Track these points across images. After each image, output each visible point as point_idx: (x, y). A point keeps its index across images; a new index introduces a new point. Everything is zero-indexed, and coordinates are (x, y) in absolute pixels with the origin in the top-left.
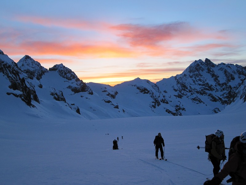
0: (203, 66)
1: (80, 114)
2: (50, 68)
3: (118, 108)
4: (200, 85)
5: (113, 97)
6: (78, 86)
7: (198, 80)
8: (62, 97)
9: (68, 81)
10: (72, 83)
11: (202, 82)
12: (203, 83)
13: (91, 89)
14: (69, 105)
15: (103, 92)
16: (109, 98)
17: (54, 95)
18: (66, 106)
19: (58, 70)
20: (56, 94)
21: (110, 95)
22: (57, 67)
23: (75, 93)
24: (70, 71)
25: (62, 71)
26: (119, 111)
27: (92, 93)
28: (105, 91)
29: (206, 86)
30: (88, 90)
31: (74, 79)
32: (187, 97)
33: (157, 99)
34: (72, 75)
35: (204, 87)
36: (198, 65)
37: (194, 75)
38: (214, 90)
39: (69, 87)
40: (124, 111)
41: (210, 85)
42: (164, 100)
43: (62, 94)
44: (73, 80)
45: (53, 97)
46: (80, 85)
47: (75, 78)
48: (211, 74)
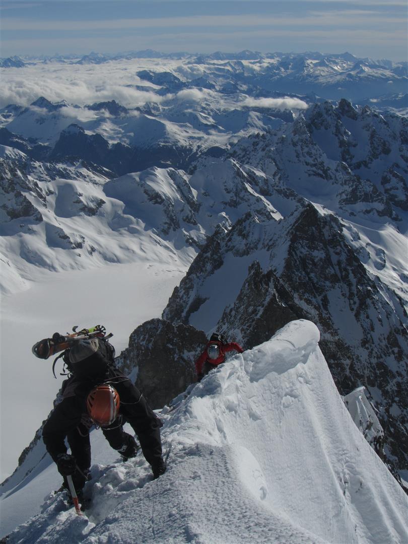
0: (329, 119)
3: (81, 247)
4: (307, 164)
6: (18, 207)
7: (305, 154)
9: (4, 195)
10: (9, 200)
11: (312, 159)
12: (314, 161)
23: (12, 218)
29: (319, 168)
30: (33, 214)
32: (249, 206)
33: (174, 218)
35: (314, 169)
36: (319, 115)
37: (302, 141)
38: (331, 178)
39: (4, 207)
41: (325, 168)
42: (190, 217)
46: (21, 205)
48: (339, 139)
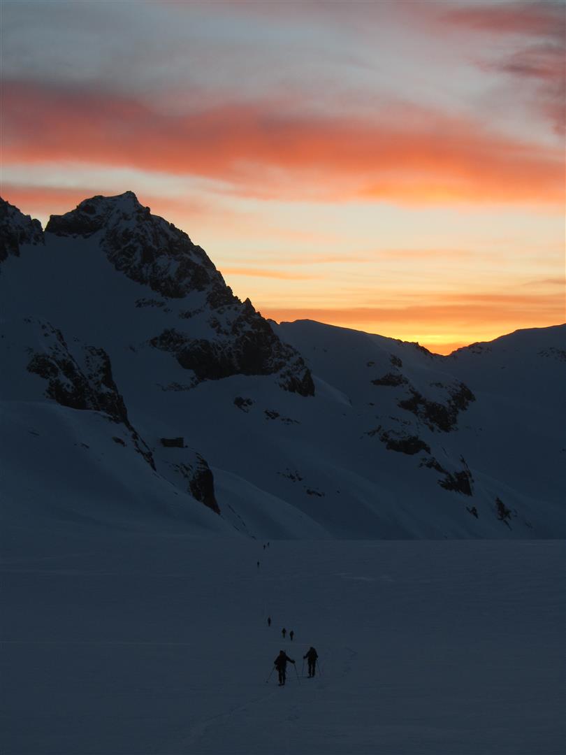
1: (215, 508)
2: (53, 218)
3: (468, 491)
5: (441, 418)
6: (223, 338)
8: (105, 389)
9: (162, 304)
10: (188, 315)
13: (301, 361)
14: (135, 436)
15: (377, 382)
16: (416, 427)
17: (55, 371)
18: (118, 441)
19: (102, 233)
20: (69, 369)
21: (421, 407)
22: (100, 211)
23: (201, 377)
24: (178, 243)
25: (127, 235)
26: (474, 512)
27: (305, 388)
28: (391, 381)
30: (281, 365)
31: (201, 289)
34: (190, 264)
39: (168, 339)
40: (503, 512)
43: (107, 369)
44: (195, 299)
45: (45, 384)
46: (235, 331)
47: (209, 288)
